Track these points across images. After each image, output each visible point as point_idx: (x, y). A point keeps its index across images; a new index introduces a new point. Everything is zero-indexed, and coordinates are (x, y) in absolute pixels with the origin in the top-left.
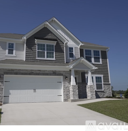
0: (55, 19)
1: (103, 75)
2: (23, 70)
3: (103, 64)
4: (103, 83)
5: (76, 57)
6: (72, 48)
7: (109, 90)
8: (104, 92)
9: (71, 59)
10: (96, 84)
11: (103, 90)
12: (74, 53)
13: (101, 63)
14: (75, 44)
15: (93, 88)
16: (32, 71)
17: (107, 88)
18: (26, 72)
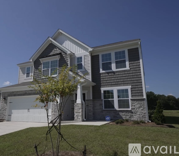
0: (60, 31)
1: (130, 87)
2: (19, 92)
3: (132, 70)
4: (130, 98)
5: (85, 68)
6: (81, 58)
7: (142, 108)
8: (132, 113)
9: (79, 71)
10: (118, 100)
11: (130, 109)
12: (83, 63)
13: (128, 68)
14: (84, 51)
15: (79, 107)
16: (26, 92)
17: (138, 106)
18: (22, 93)
